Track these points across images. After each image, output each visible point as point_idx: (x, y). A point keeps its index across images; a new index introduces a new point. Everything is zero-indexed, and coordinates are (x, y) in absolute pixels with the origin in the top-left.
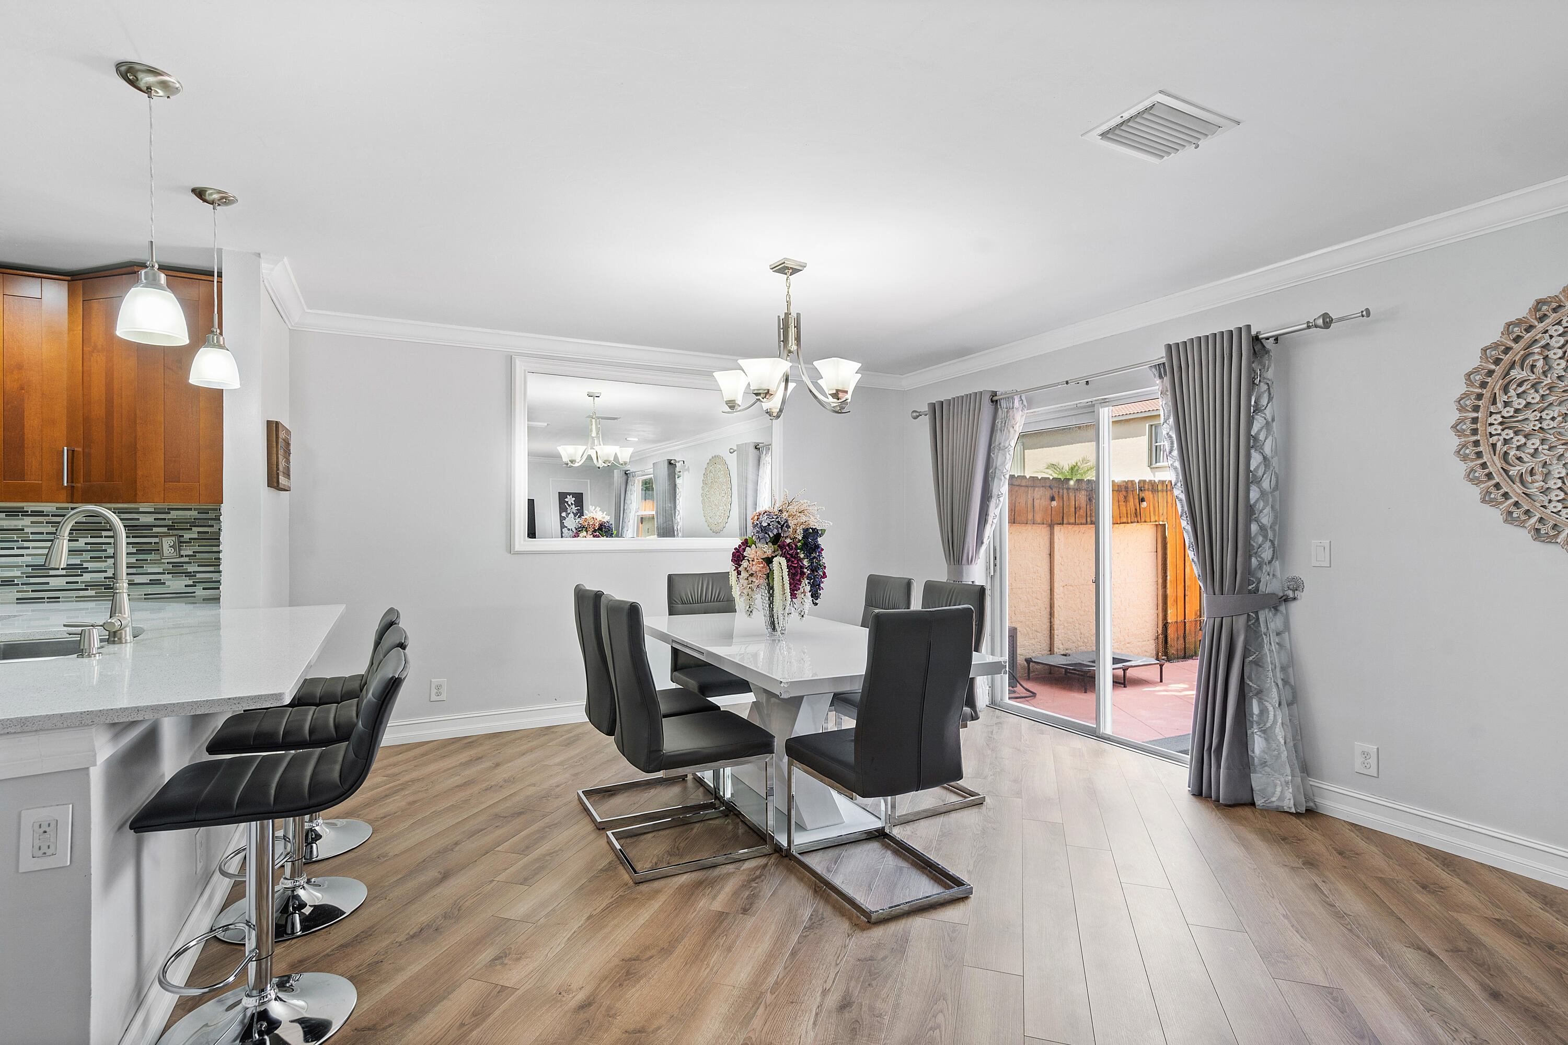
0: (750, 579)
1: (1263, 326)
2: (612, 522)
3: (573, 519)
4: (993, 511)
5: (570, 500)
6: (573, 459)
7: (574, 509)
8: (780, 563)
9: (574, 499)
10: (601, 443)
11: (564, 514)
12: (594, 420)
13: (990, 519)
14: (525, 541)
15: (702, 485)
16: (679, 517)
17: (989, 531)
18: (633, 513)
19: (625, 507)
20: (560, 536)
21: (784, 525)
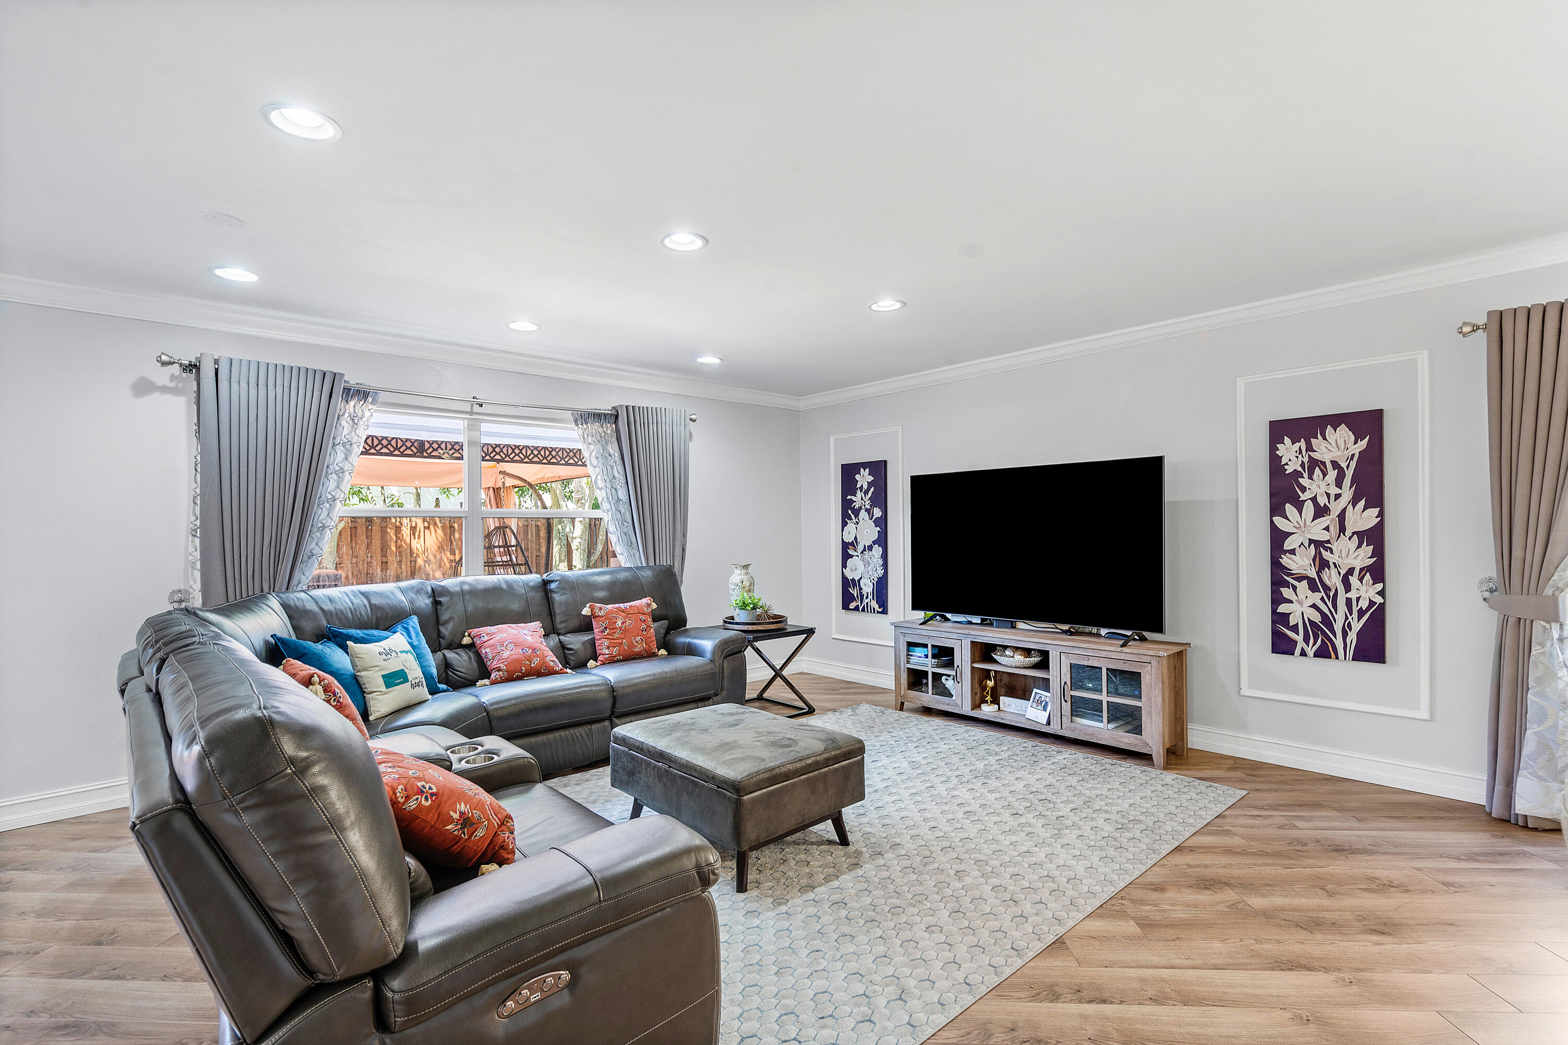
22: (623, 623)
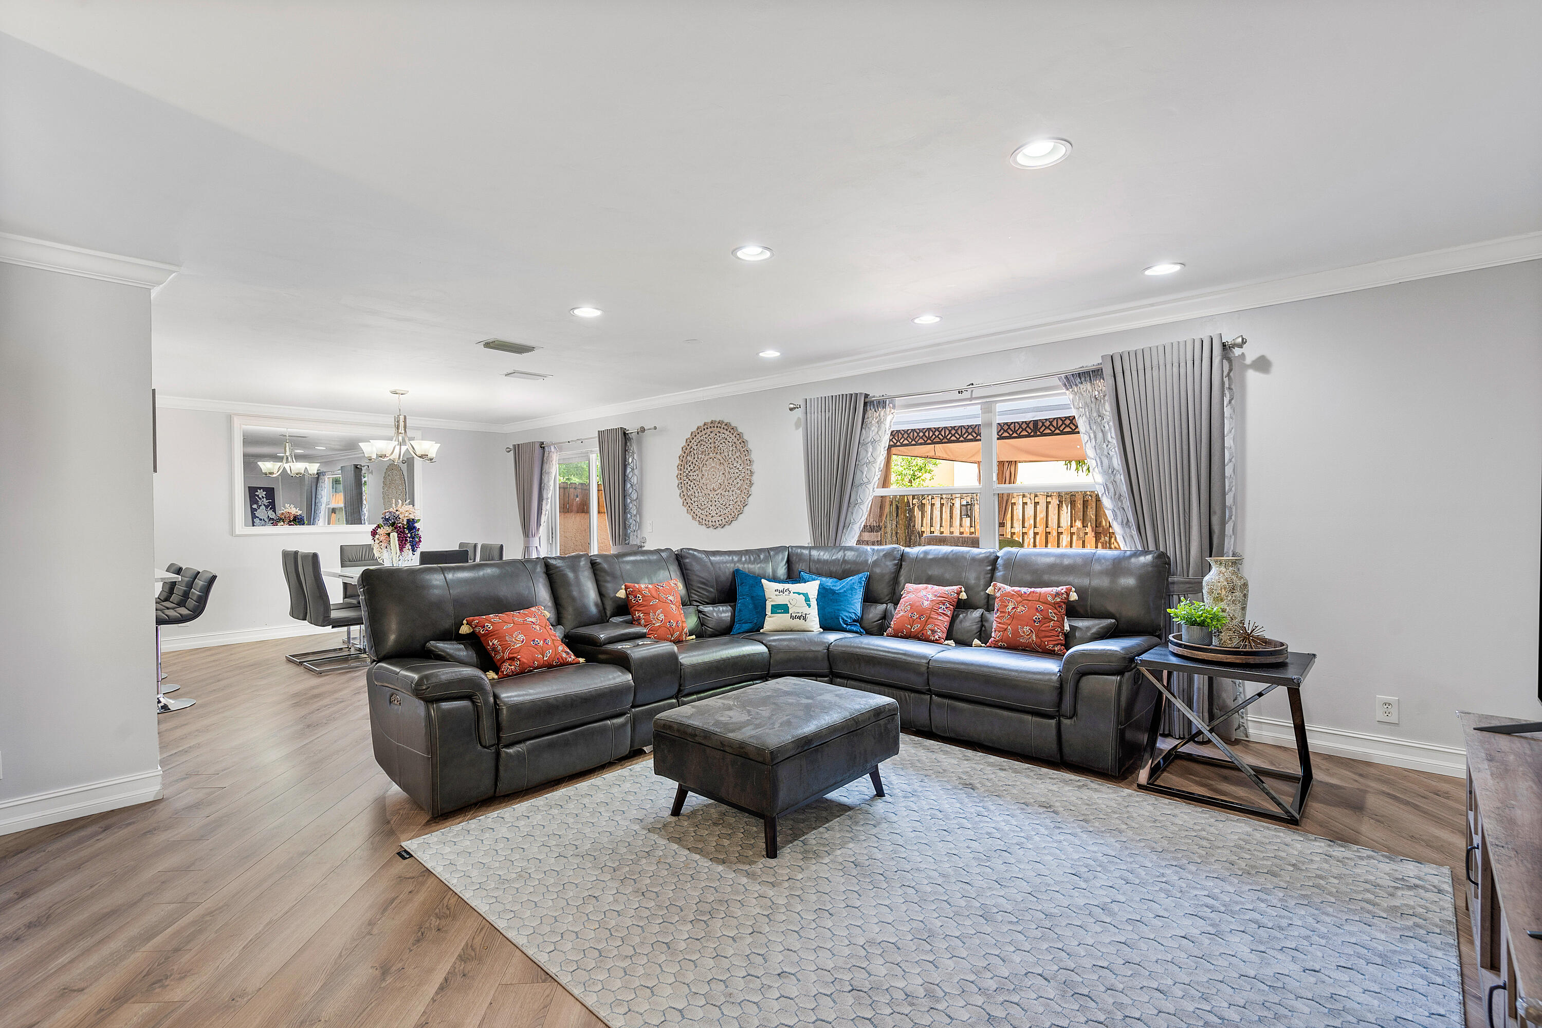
0: (380, 544)
1: (631, 428)
2: (305, 515)
3: (264, 510)
4: (546, 507)
5: (261, 493)
6: (272, 471)
7: (266, 502)
8: (394, 535)
9: (265, 493)
10: (294, 461)
11: (255, 506)
12: (287, 444)
13: (543, 513)
14: (242, 528)
15: (382, 485)
16: (365, 509)
17: (544, 518)
18: (324, 506)
19: (317, 501)
20: (251, 525)
21: (397, 518)
22: (1013, 608)
